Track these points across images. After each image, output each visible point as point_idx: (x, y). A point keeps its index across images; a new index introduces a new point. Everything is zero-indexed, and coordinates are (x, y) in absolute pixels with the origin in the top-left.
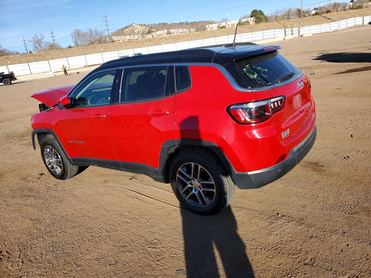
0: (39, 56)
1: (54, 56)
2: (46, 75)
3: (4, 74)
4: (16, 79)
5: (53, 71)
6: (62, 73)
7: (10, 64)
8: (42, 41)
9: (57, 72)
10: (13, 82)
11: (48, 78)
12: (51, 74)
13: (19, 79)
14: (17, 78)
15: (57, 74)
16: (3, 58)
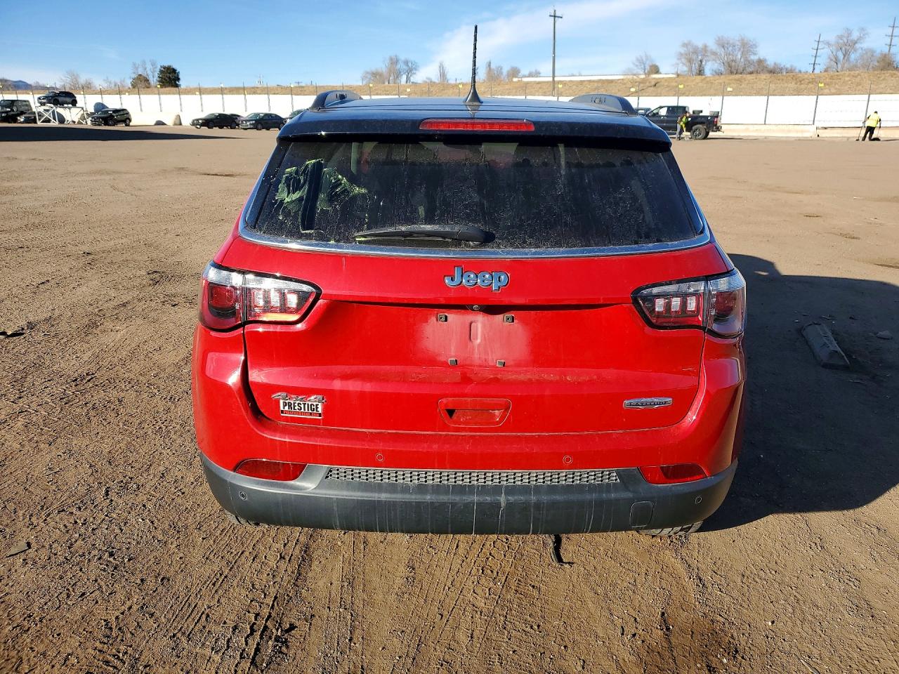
0: (810, 82)
1: (846, 88)
2: (797, 132)
3: (701, 114)
4: (718, 129)
5: (817, 124)
6: (838, 133)
7: (730, 94)
8: (857, 46)
9: (826, 128)
10: (711, 134)
11: (793, 139)
12: (808, 131)
13: (726, 131)
14: (724, 127)
15: (824, 134)
16: (732, 80)
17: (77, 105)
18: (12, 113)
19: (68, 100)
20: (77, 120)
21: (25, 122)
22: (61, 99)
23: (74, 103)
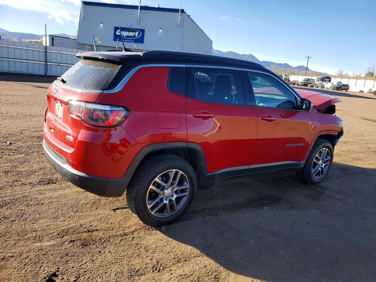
17: (331, 82)
18: (307, 83)
19: (328, 80)
20: (329, 88)
21: (310, 87)
22: (325, 79)
23: (330, 81)
